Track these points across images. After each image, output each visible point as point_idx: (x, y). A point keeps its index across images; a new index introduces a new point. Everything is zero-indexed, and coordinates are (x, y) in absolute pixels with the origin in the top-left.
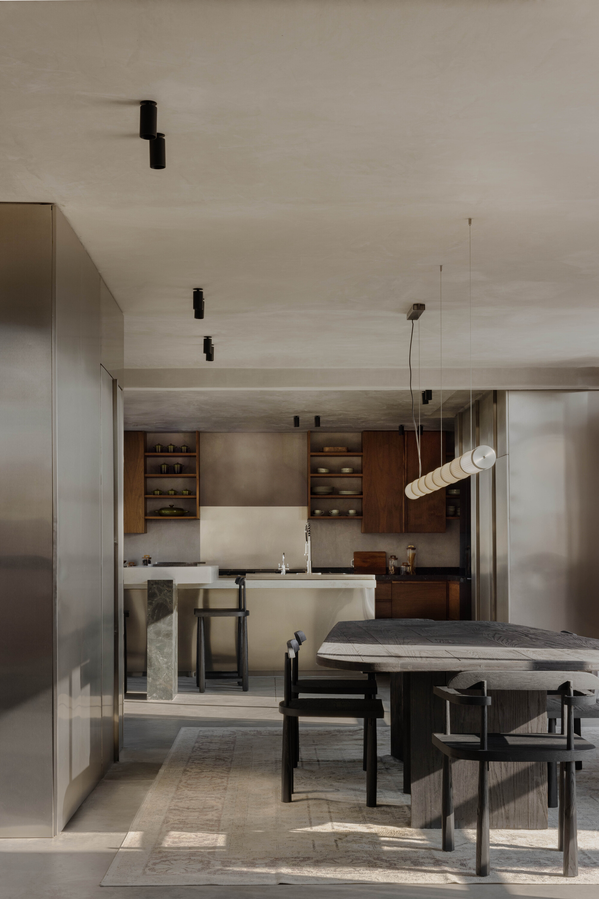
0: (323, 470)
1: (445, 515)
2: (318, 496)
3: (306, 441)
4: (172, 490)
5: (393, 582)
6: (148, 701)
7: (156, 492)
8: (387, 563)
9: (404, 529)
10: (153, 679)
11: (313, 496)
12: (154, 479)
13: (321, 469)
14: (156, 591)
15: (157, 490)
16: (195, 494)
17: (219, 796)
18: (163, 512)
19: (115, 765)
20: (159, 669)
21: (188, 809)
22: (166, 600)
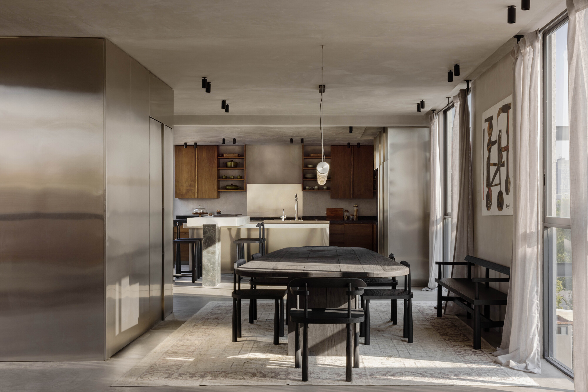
0: (310, 166)
1: (373, 189)
2: (307, 179)
3: (302, 150)
4: (232, 176)
5: (345, 224)
6: (203, 287)
7: (224, 177)
8: (343, 214)
9: (351, 197)
10: (206, 276)
11: (305, 179)
12: (223, 170)
13: (309, 165)
14: (207, 230)
15: (224, 176)
16: (244, 178)
17: (202, 339)
18: (227, 187)
19: (162, 322)
20: (209, 270)
21: (182, 345)
22: (212, 235)
